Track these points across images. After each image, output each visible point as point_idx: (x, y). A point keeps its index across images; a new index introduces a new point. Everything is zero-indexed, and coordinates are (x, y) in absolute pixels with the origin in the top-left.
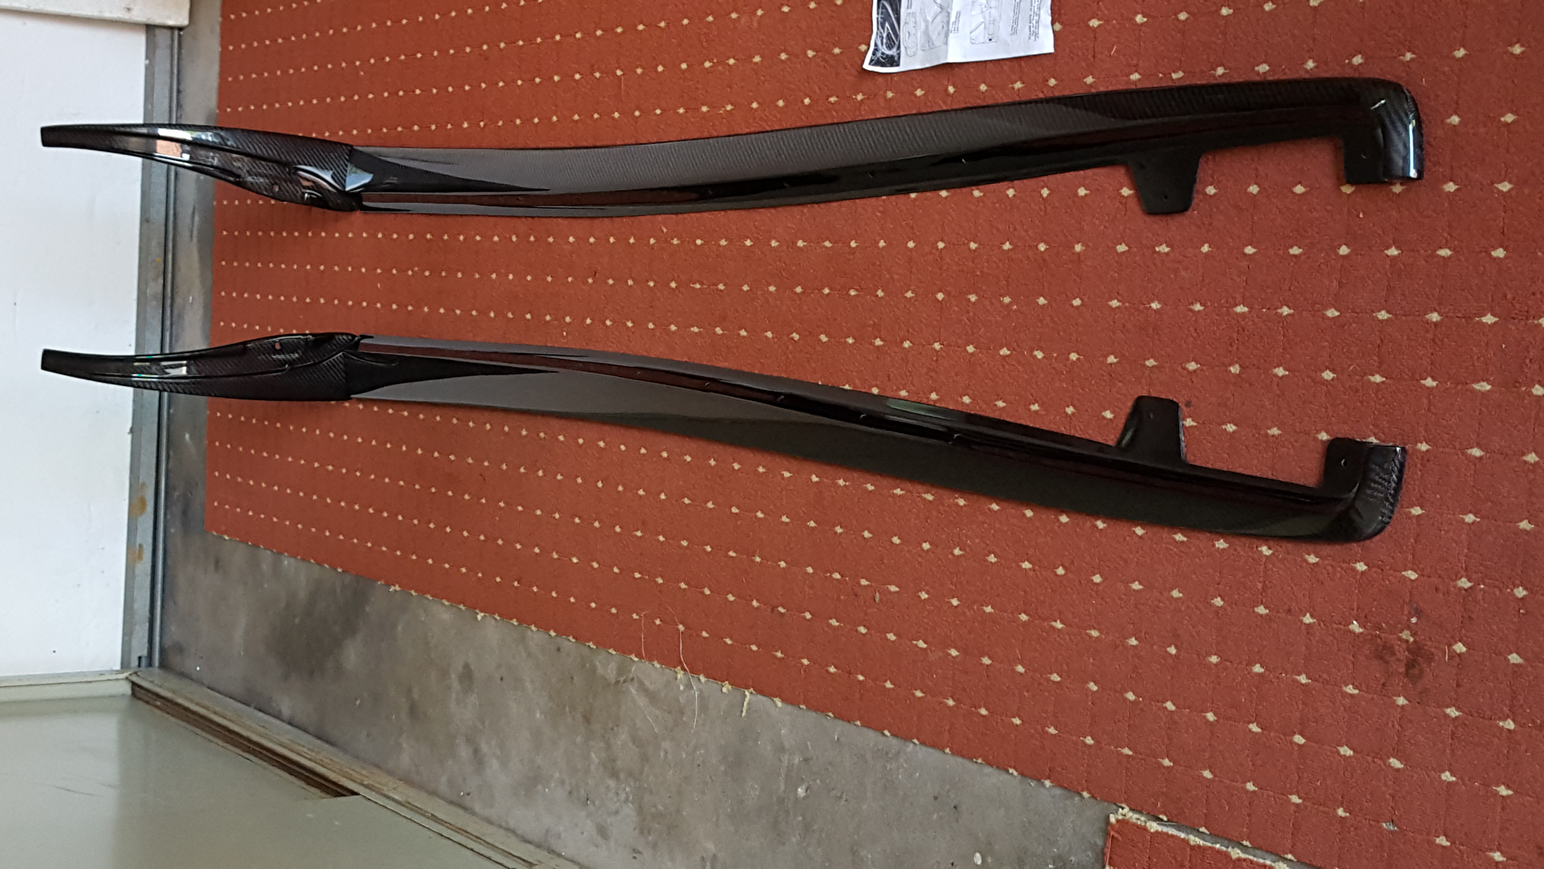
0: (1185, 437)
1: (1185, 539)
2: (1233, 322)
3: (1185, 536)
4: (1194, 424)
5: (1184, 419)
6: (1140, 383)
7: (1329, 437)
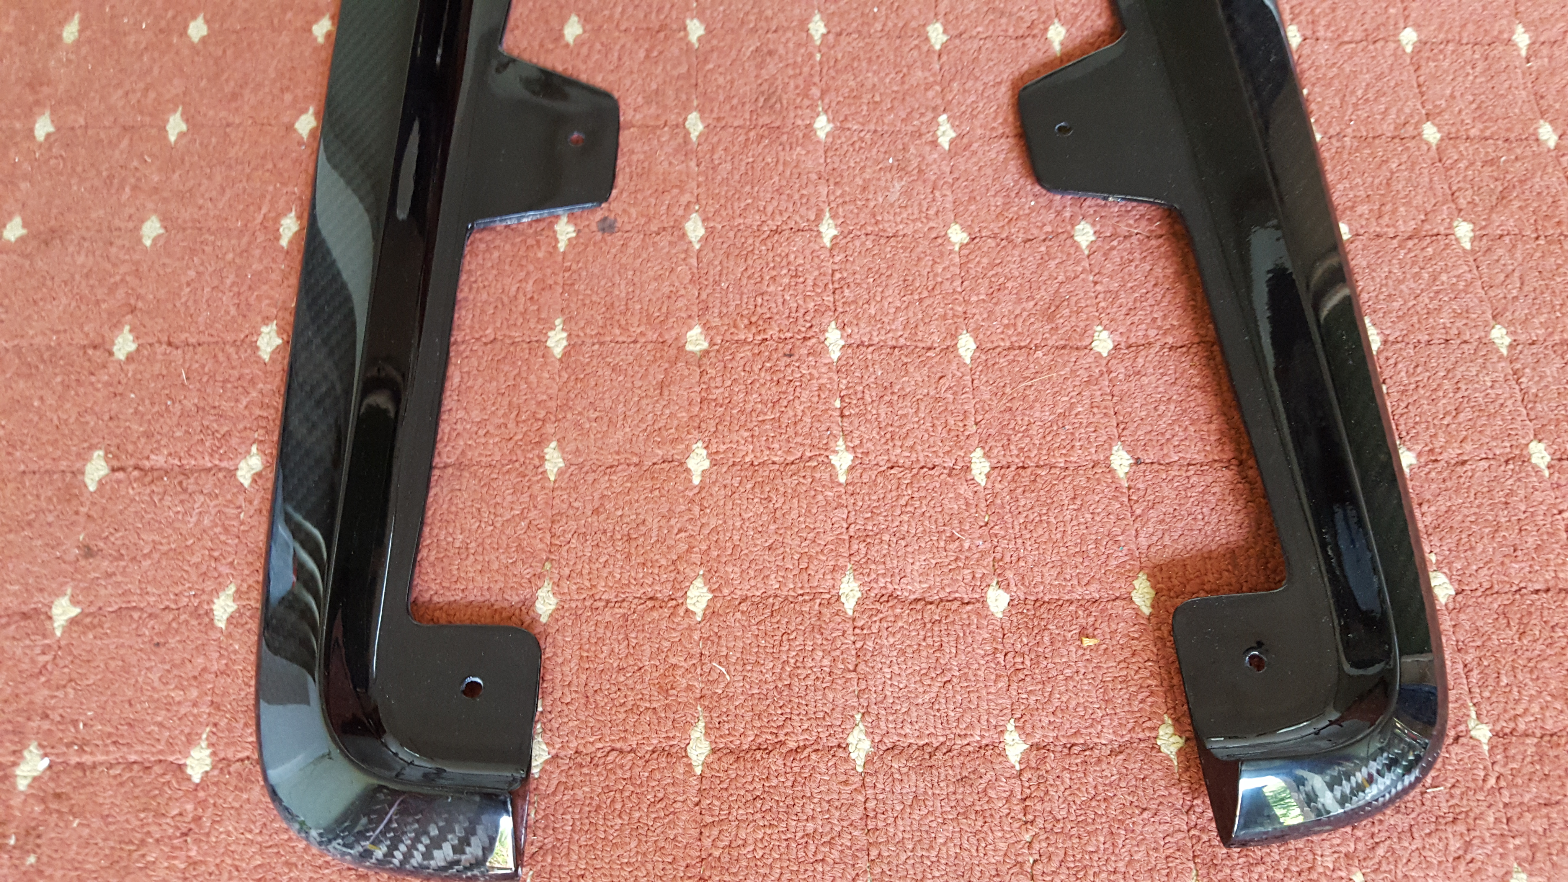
0: (530, 224)
1: (284, 242)
2: (802, 326)
3: (291, 242)
4: (562, 246)
5: (572, 218)
6: (648, 102)
7: (544, 619)
